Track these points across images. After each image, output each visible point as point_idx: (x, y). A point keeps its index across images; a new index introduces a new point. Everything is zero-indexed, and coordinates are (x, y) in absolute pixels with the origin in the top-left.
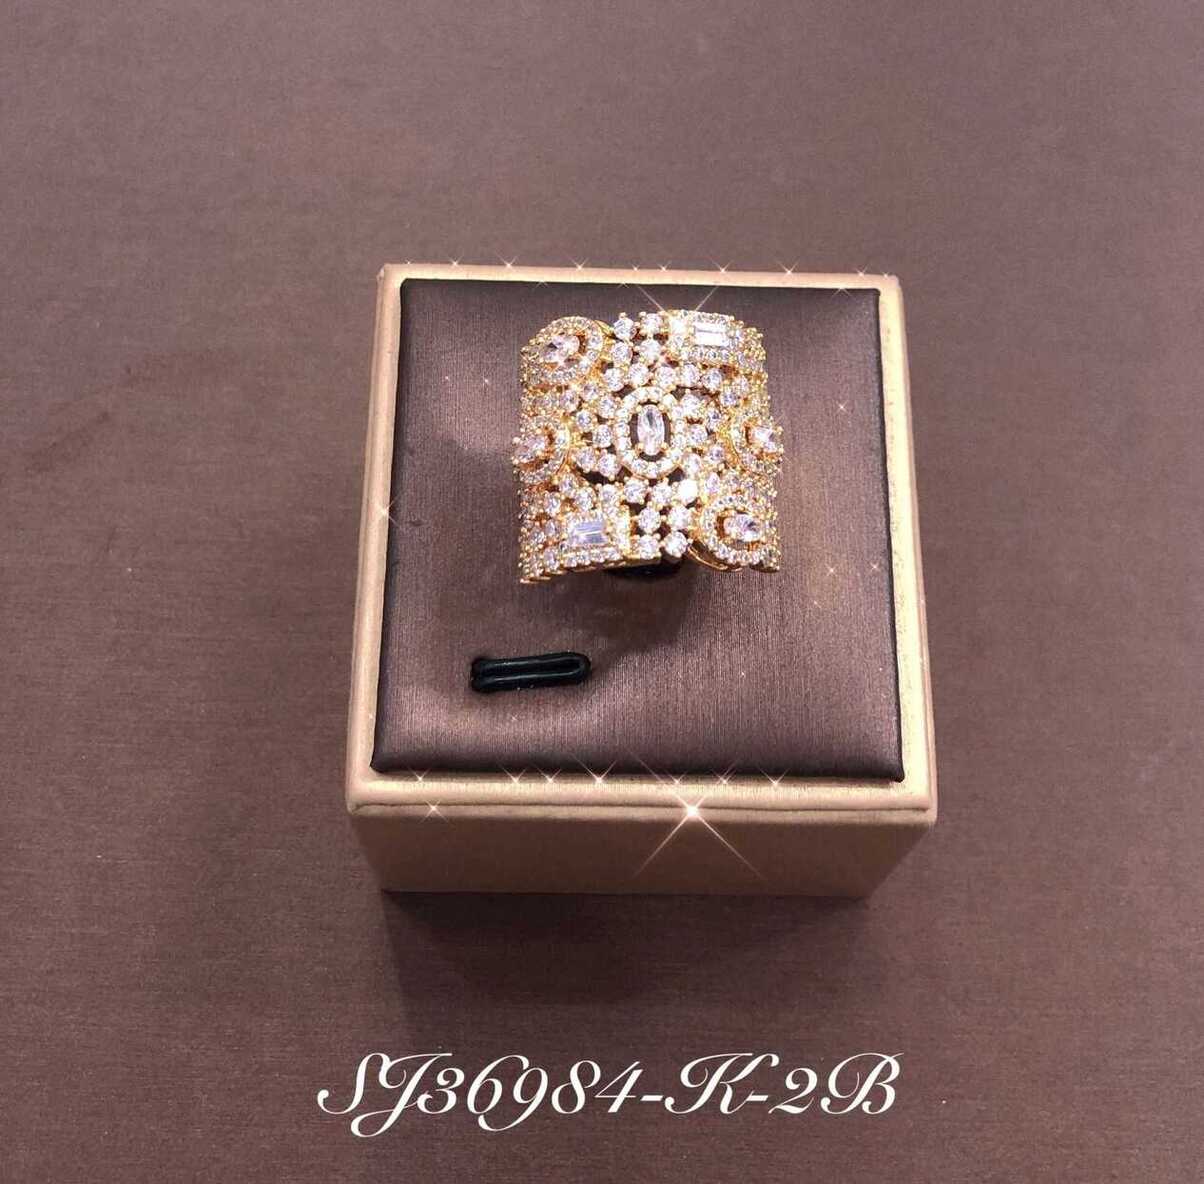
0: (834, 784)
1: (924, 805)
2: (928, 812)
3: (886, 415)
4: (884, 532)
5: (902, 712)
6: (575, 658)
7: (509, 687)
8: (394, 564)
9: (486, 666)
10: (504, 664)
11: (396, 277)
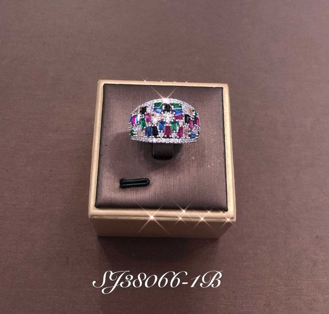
1: (233, 217)
2: (234, 219)
4: (224, 148)
5: (228, 194)
7: (129, 187)
8: (101, 156)
9: (123, 182)
10: (128, 181)
11: (102, 83)
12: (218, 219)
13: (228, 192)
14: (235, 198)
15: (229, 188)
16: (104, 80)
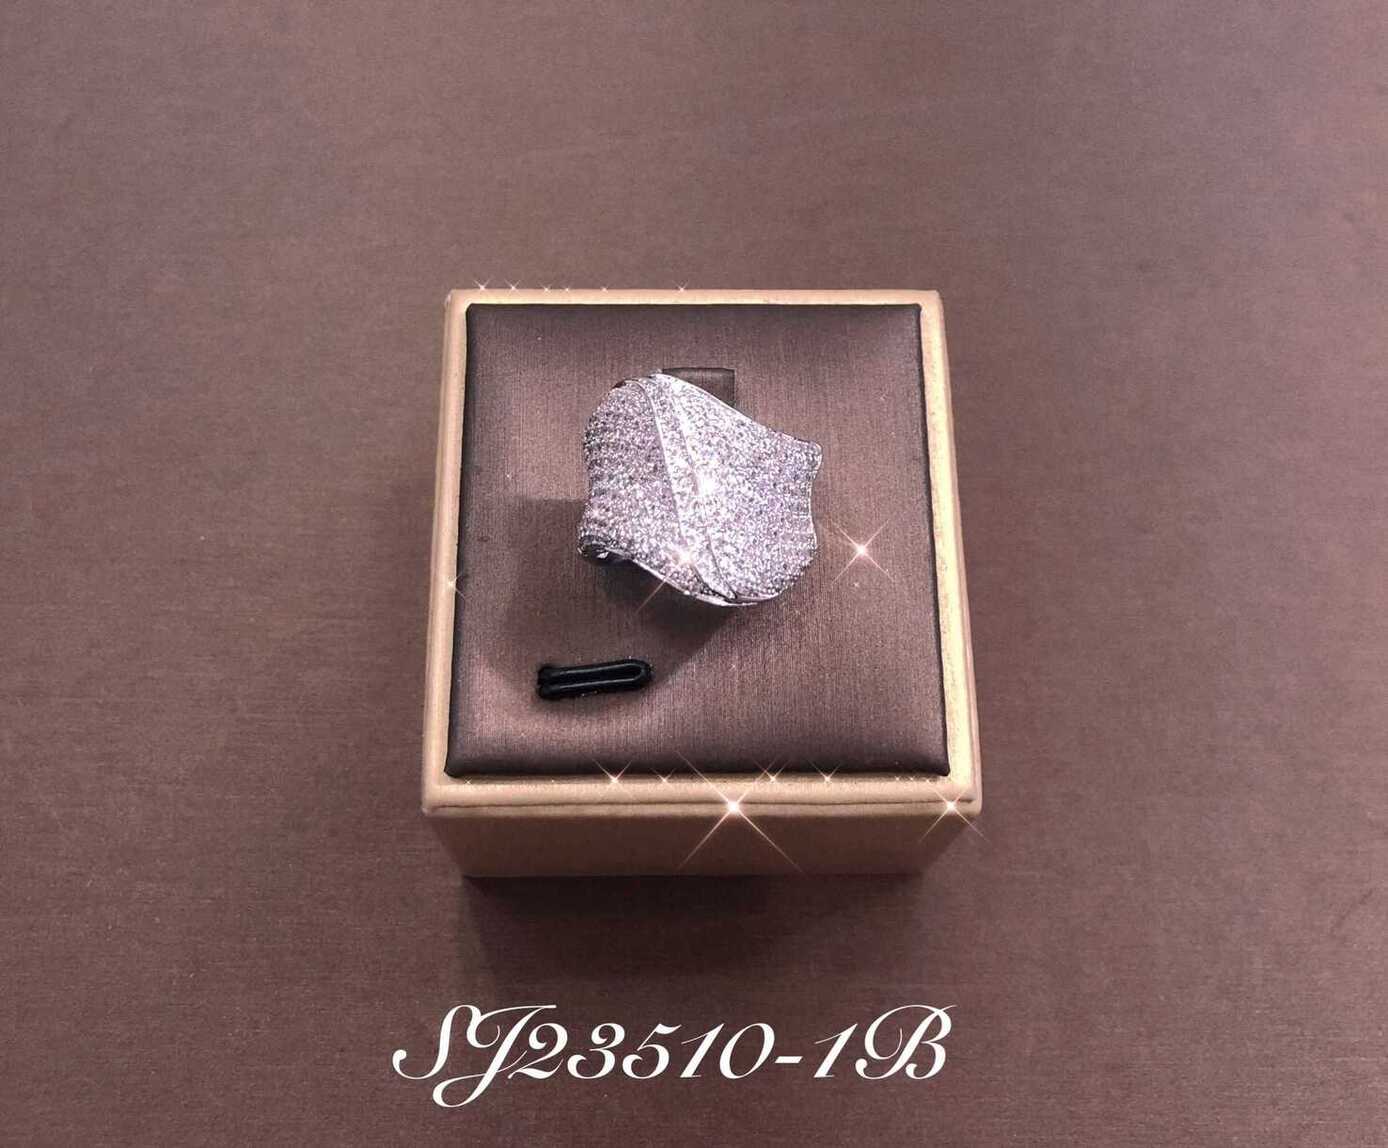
1: (971, 797)
2: (974, 802)
3: (928, 425)
5: (948, 708)
6: (638, 665)
7: (574, 694)
8: (464, 576)
9: (555, 674)
10: (569, 672)
11: (462, 302)
13: (950, 703)
14: (975, 725)
15: (953, 685)
16: (468, 291)
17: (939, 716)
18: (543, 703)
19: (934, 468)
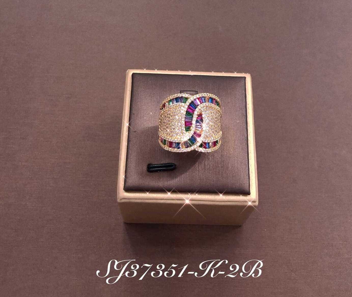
0: (234, 196)
1: (255, 201)
2: (256, 202)
3: (247, 107)
4: (246, 135)
5: (250, 178)
6: (173, 164)
7: (156, 171)
8: (129, 142)
9: (151, 166)
10: (155, 165)
11: (131, 72)
12: (240, 203)
13: (251, 177)
14: (257, 182)
15: (252, 172)
16: (132, 70)
17: (248, 180)
18: (148, 173)
19: (248, 118)
